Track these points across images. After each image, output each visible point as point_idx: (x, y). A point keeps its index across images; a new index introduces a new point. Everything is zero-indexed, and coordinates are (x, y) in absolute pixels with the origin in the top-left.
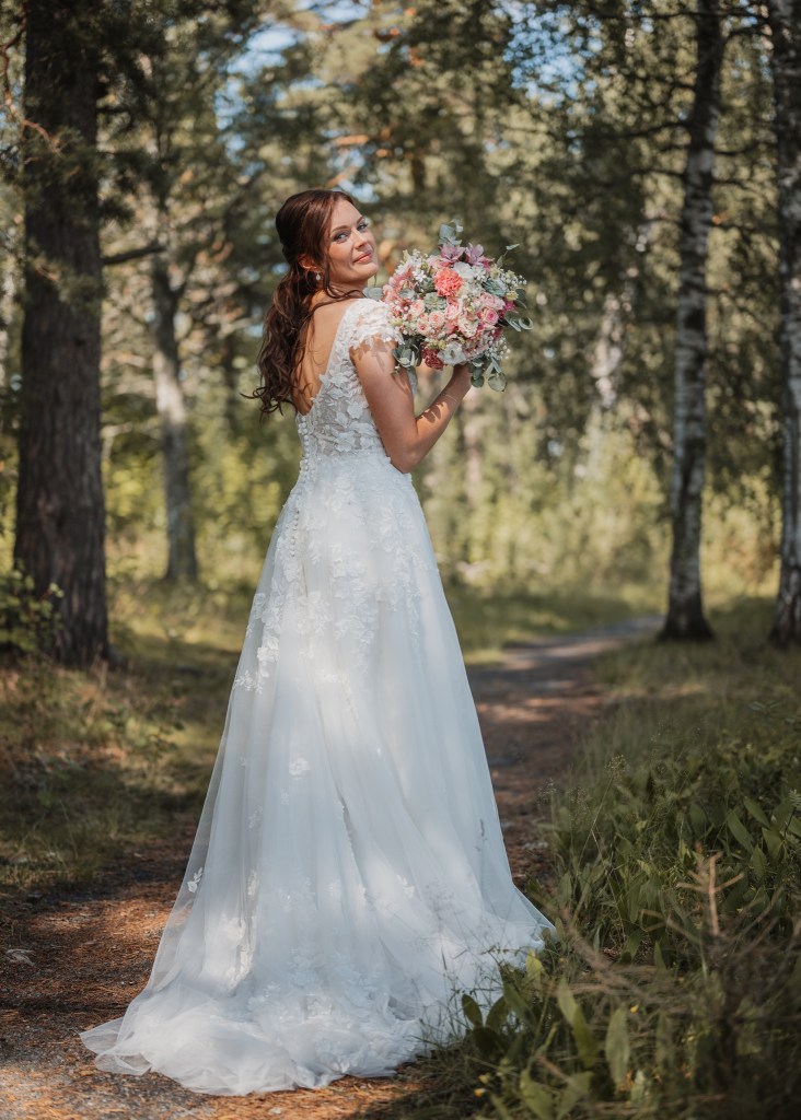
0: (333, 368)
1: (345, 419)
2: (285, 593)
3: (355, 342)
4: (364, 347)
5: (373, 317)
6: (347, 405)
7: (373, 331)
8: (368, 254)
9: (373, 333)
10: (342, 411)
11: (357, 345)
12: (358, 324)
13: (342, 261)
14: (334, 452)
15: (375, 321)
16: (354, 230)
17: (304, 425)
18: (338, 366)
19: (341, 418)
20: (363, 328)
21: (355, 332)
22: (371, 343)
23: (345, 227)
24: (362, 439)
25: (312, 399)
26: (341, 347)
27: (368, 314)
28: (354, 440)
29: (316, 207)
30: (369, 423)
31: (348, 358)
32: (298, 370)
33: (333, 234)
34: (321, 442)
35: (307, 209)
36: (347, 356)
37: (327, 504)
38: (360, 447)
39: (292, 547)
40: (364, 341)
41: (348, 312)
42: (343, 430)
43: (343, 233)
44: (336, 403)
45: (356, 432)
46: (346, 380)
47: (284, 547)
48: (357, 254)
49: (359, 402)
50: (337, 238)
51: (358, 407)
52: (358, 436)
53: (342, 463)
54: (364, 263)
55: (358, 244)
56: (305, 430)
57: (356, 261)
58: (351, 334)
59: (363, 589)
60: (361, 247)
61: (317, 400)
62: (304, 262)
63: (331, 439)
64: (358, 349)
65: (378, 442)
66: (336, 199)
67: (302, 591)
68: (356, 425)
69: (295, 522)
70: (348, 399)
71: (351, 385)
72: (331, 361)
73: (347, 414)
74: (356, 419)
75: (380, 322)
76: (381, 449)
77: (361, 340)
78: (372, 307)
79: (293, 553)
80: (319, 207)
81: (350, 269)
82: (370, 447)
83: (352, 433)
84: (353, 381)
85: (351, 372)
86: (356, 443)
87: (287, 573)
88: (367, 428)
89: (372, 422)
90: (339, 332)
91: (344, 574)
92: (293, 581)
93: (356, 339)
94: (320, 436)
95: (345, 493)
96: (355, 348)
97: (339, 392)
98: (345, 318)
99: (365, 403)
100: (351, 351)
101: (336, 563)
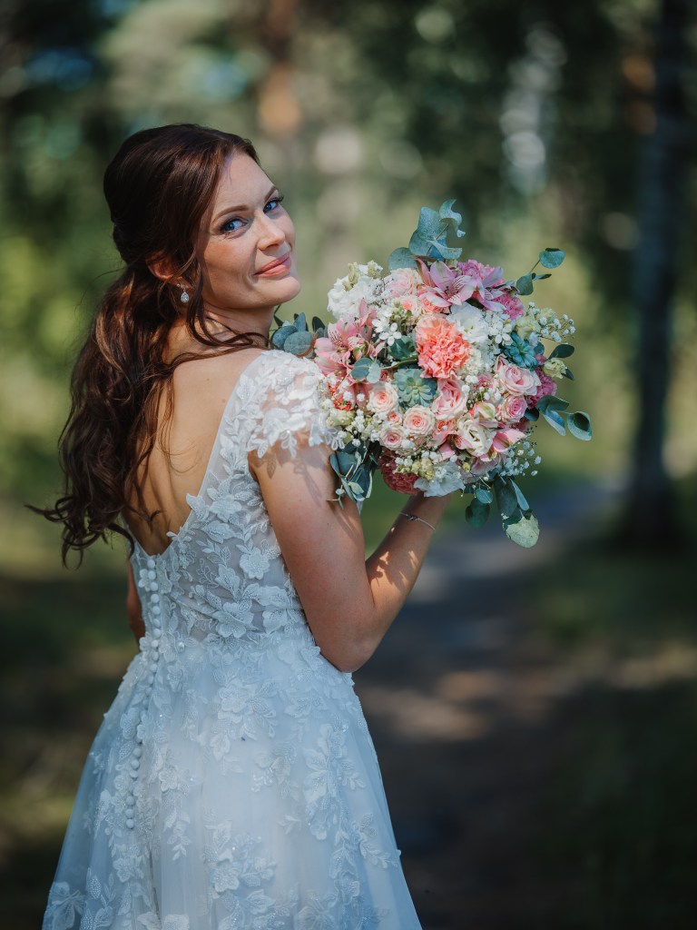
0: (216, 485)
1: (234, 579)
2: (116, 904)
3: (260, 442)
4: (278, 451)
5: (294, 395)
6: (241, 553)
7: (296, 422)
8: (283, 261)
9: (295, 428)
10: (229, 565)
11: (263, 448)
12: (266, 406)
13: (235, 273)
14: (211, 637)
15: (297, 402)
16: (259, 213)
17: (152, 574)
18: (225, 483)
19: (226, 576)
20: (276, 414)
21: (260, 421)
22: (292, 445)
23: (242, 208)
24: (267, 615)
25: (170, 534)
26: (231, 448)
27: (285, 386)
28: (251, 617)
29: (189, 166)
30: (280, 585)
31: (246, 471)
32: (141, 469)
33: (217, 221)
34: (185, 613)
35: (171, 168)
36: (244, 464)
37: (201, 739)
38: (263, 629)
39: (129, 812)
40: (278, 443)
41: (244, 379)
42: (231, 599)
43: (237, 219)
44: (218, 550)
45: (254, 601)
46: (239, 508)
47: (112, 810)
48: (263, 260)
49: (262, 548)
50: (226, 228)
51: (261, 558)
52: (258, 609)
53: (228, 658)
54: (275, 277)
55: (265, 242)
56: (154, 586)
57: (261, 272)
58: (250, 425)
59: (271, 910)
60: (272, 247)
61: (180, 538)
62: (157, 266)
63: (205, 610)
64: (266, 456)
65: (297, 618)
66: (226, 152)
67: (148, 902)
68: (255, 590)
69: (135, 763)
70: (242, 542)
71: (248, 518)
72: (210, 470)
73: (240, 571)
74: (256, 579)
75: (309, 405)
76: (301, 630)
77: (273, 439)
78: (291, 372)
79: (130, 823)
80: (195, 166)
81: (250, 288)
82: (282, 629)
83: (249, 605)
84: (252, 509)
85: (249, 494)
86: (254, 622)
87: (118, 864)
88: (277, 596)
89: (287, 583)
90: (226, 417)
91: (236, 885)
92: (131, 879)
93: (261, 436)
94: (185, 603)
95: (237, 720)
96: (260, 455)
97: (223, 531)
98: (239, 390)
99: (274, 549)
100: (252, 457)
101: (219, 863)
